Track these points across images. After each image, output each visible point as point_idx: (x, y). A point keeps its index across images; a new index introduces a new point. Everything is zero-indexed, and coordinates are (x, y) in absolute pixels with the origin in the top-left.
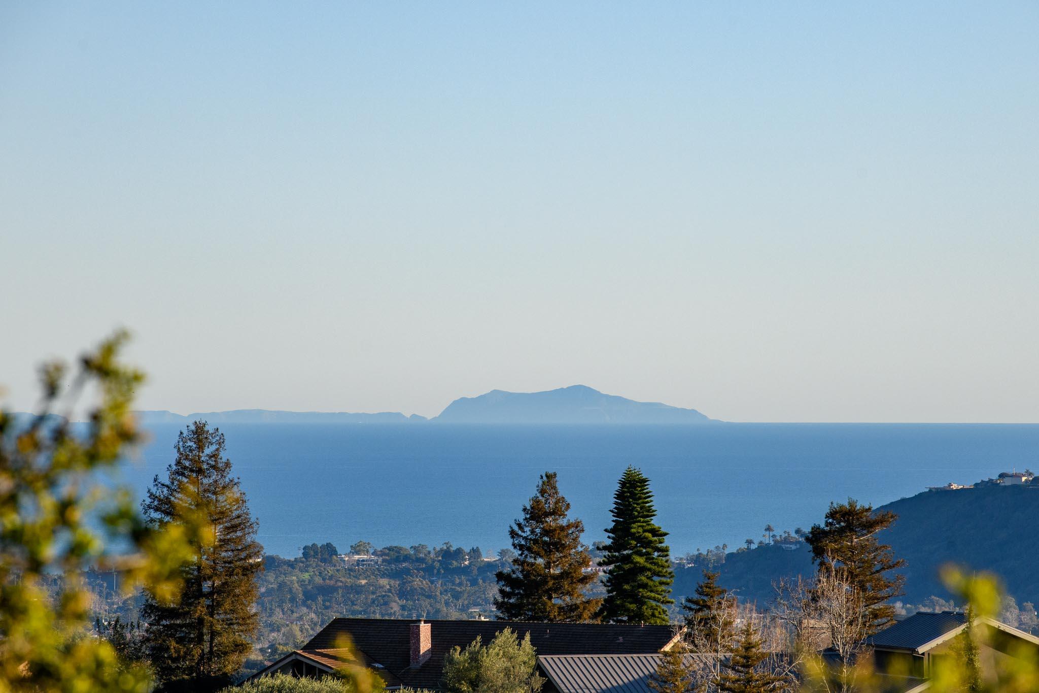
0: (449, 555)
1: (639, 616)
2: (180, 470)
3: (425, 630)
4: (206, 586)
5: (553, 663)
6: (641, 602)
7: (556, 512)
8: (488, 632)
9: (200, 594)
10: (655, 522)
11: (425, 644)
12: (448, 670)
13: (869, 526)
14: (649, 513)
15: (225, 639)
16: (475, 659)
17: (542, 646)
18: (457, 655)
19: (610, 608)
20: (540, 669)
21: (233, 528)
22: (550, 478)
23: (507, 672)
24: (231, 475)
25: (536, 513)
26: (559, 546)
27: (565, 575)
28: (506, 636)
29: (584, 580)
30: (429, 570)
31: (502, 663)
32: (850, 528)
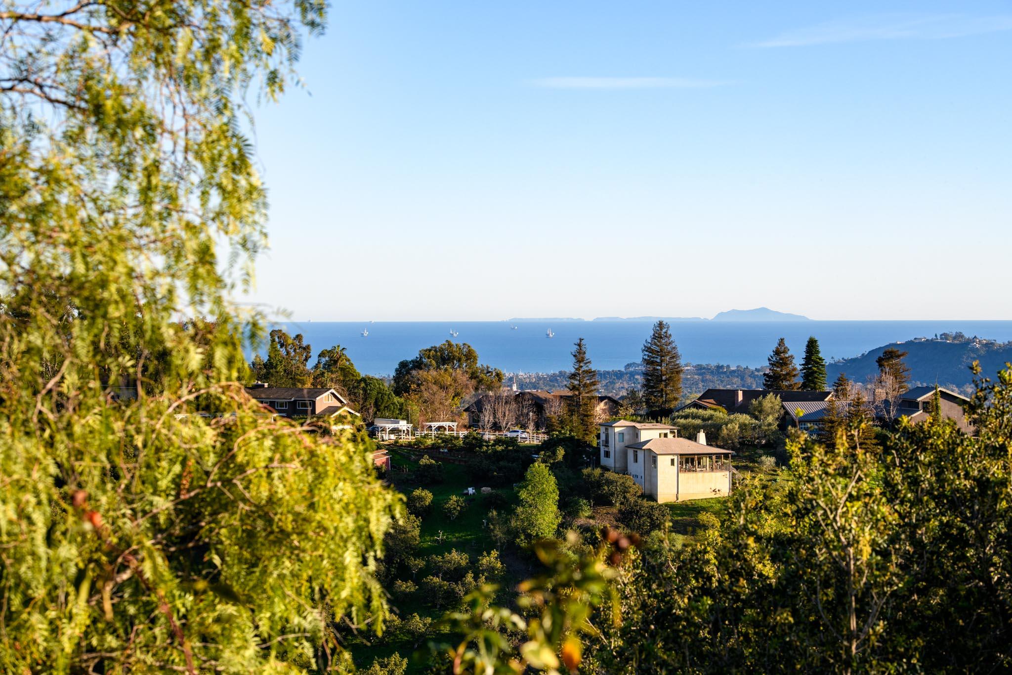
0: (719, 367)
1: (816, 389)
2: (654, 337)
3: (740, 393)
4: (664, 378)
5: (788, 405)
6: (815, 383)
7: (785, 352)
8: (764, 394)
9: (662, 381)
10: (820, 355)
11: (740, 398)
12: (750, 407)
13: (899, 356)
14: (818, 352)
15: (671, 396)
16: (760, 403)
17: (784, 399)
18: (754, 401)
19: (804, 385)
20: (783, 406)
21: (673, 357)
22: (782, 340)
23: (772, 408)
24: (672, 339)
25: (777, 352)
26: (785, 364)
27: (788, 374)
28: (770, 396)
29: (794, 376)
30: (712, 372)
31: (770, 405)
32: (892, 357)
